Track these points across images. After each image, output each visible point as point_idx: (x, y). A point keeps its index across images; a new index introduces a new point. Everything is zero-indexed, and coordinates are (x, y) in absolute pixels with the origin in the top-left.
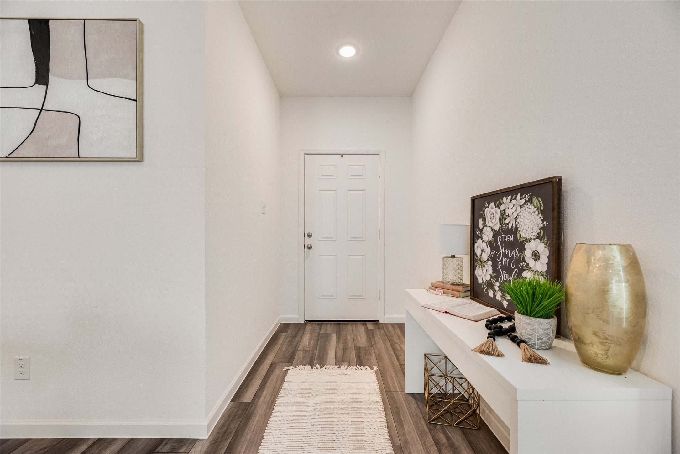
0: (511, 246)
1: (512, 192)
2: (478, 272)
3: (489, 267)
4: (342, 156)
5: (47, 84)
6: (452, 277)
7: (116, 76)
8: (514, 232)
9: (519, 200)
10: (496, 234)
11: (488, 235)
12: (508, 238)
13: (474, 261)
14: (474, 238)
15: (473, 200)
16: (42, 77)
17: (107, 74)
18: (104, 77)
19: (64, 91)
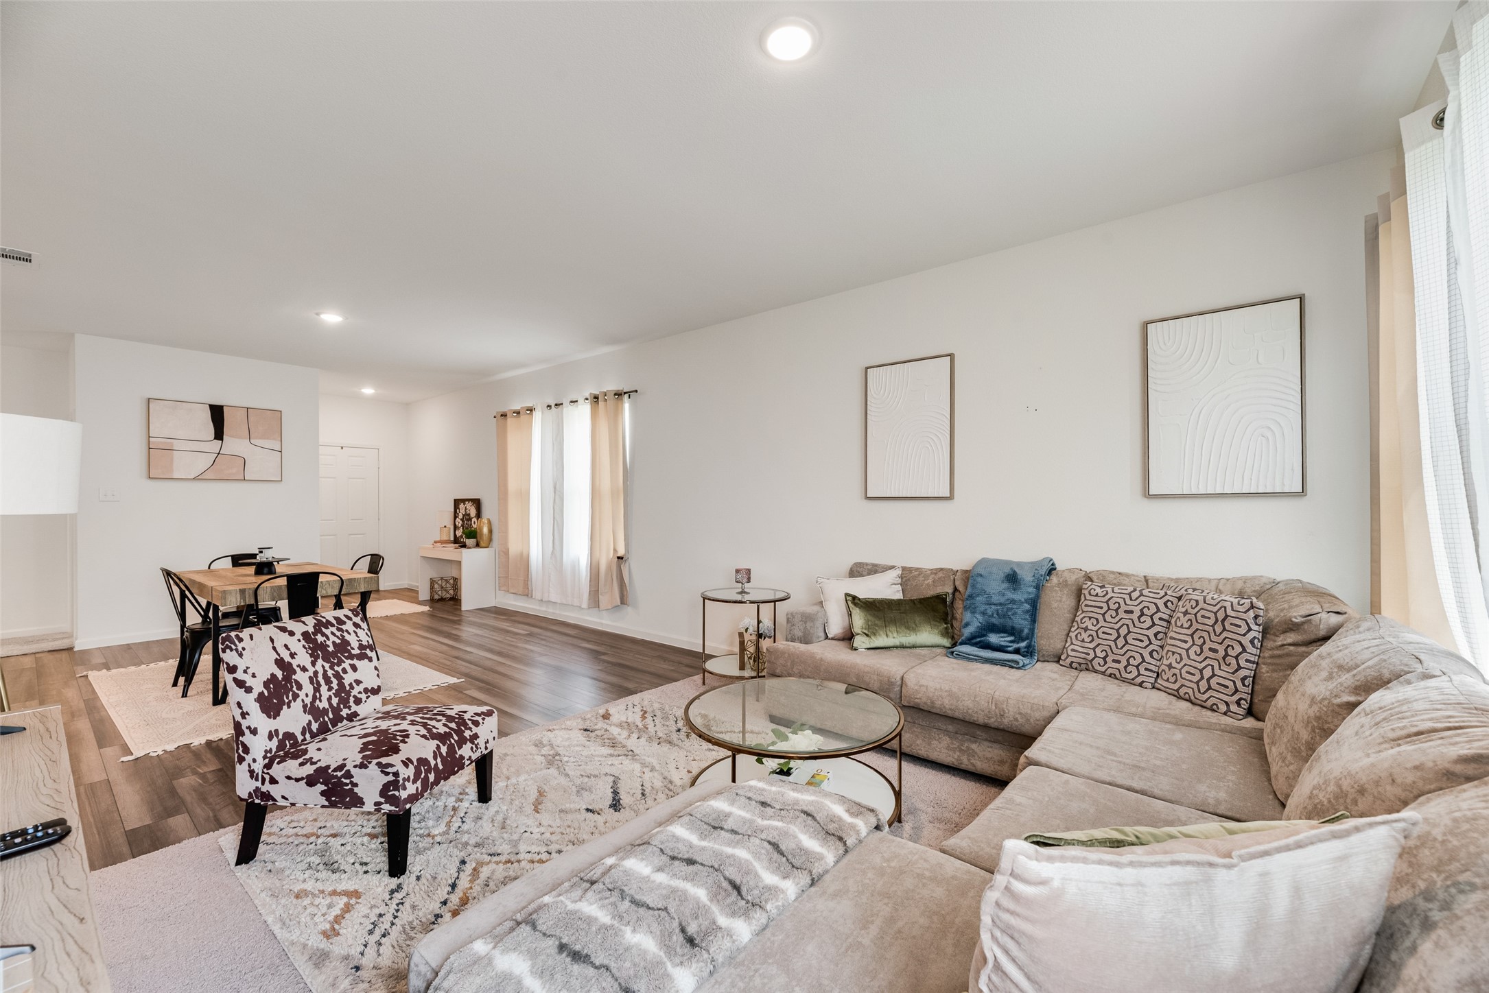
0: (468, 520)
1: (469, 500)
2: (457, 532)
3: (461, 529)
4: (342, 448)
5: (222, 440)
6: (445, 538)
7: (268, 438)
8: (469, 515)
9: (470, 504)
10: (464, 515)
11: (461, 516)
12: (467, 517)
13: (456, 528)
14: (455, 517)
15: (455, 500)
16: (219, 435)
17: (264, 437)
18: (260, 438)
19: (232, 444)
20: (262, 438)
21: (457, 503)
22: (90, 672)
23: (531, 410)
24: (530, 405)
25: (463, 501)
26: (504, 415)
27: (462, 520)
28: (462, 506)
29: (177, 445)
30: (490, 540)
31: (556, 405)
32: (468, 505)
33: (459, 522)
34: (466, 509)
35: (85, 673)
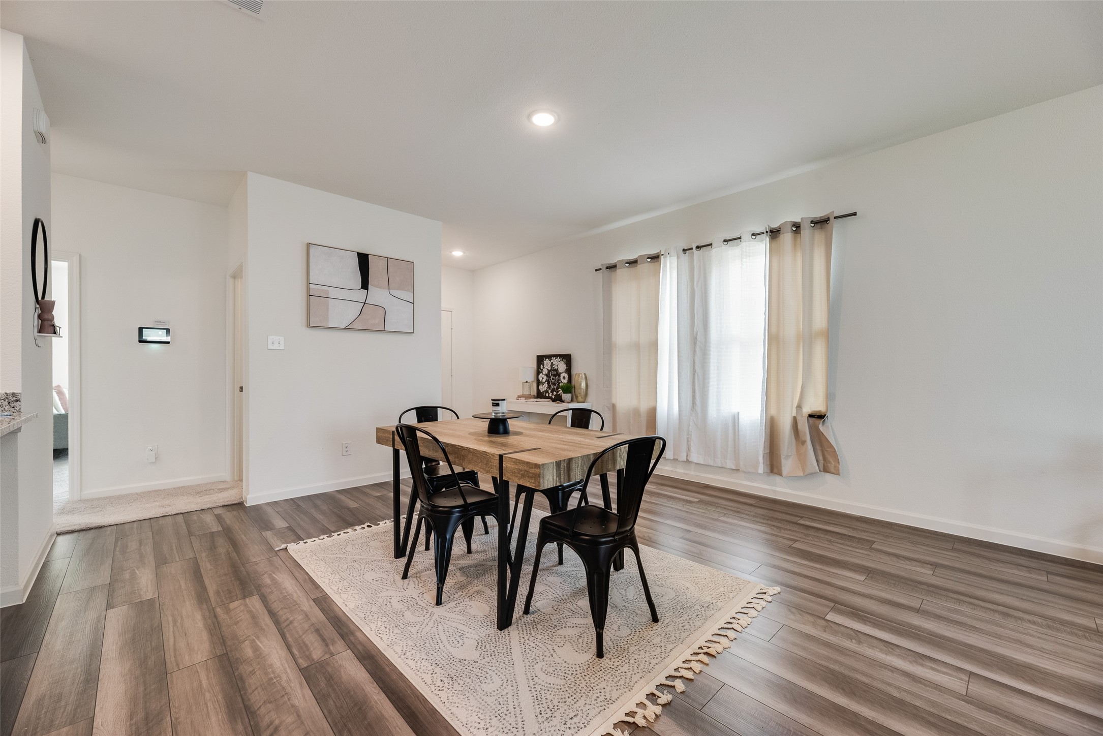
0: (555, 375)
1: (556, 356)
2: (540, 387)
3: (546, 385)
5: (367, 289)
6: (526, 392)
7: (403, 290)
8: (557, 370)
9: (558, 359)
10: (549, 371)
11: (545, 371)
12: (554, 372)
13: (539, 383)
14: (539, 372)
16: (365, 285)
17: (399, 288)
18: (398, 289)
19: (377, 294)
20: (399, 289)
21: (540, 359)
22: (288, 545)
23: (655, 258)
24: (653, 251)
25: (549, 357)
26: (612, 267)
27: (547, 375)
28: (547, 362)
29: (333, 293)
30: (586, 395)
31: (698, 247)
32: (555, 361)
33: (543, 378)
34: (552, 364)
35: (283, 546)
